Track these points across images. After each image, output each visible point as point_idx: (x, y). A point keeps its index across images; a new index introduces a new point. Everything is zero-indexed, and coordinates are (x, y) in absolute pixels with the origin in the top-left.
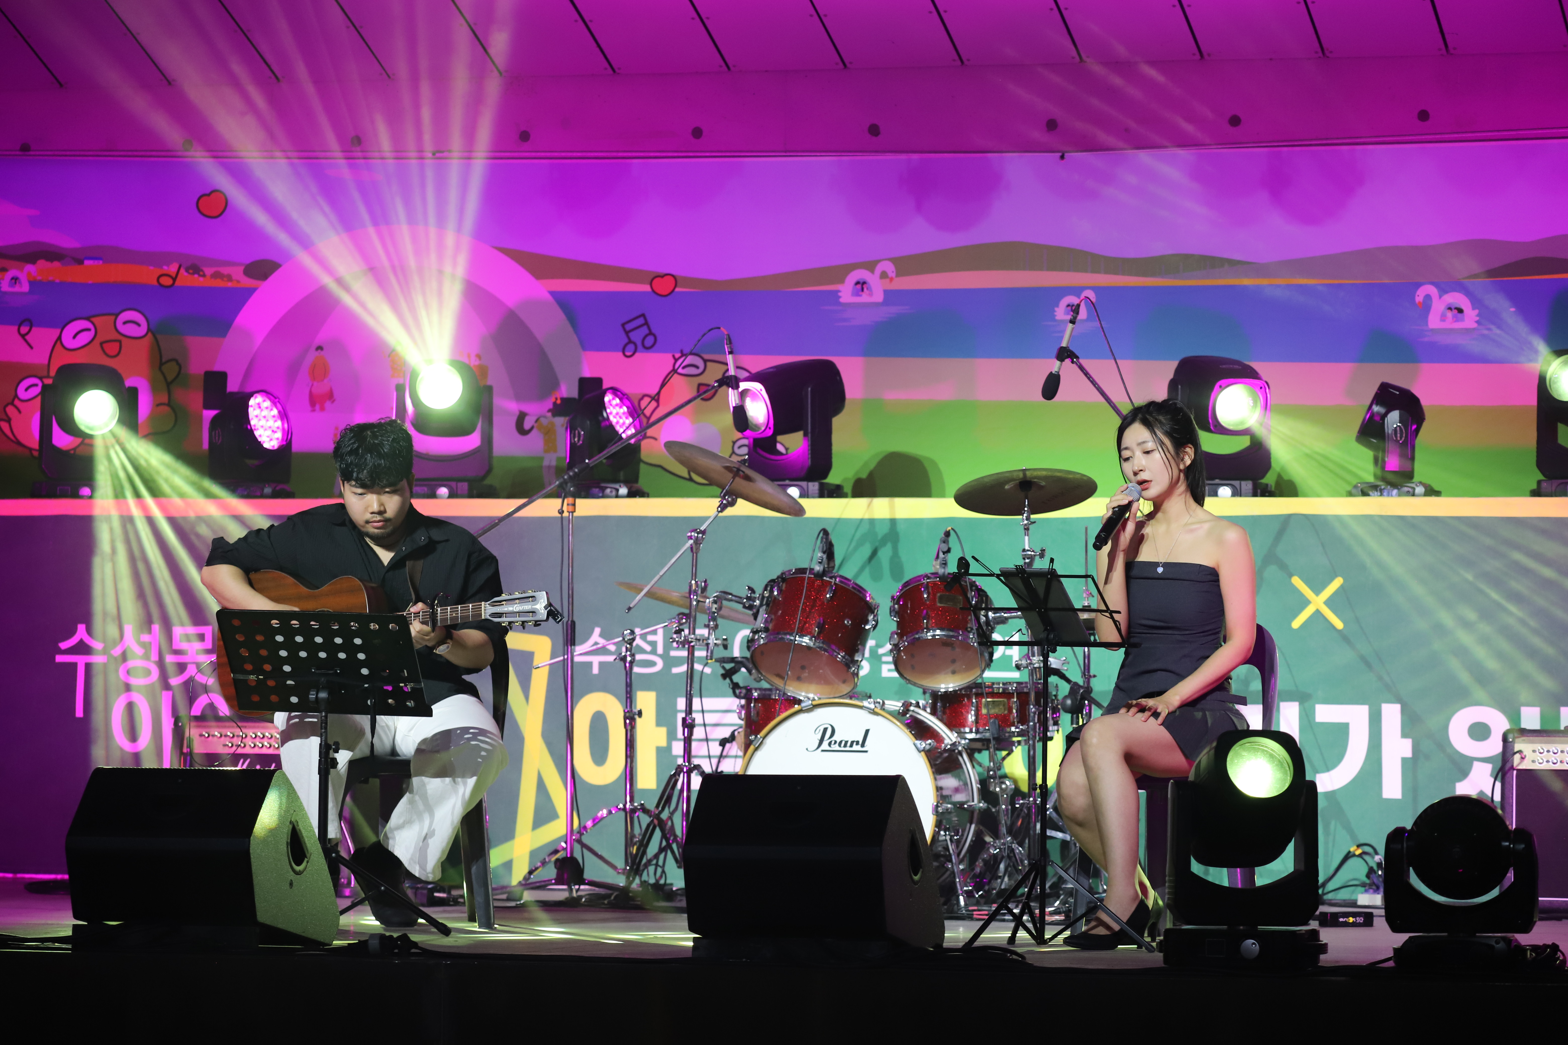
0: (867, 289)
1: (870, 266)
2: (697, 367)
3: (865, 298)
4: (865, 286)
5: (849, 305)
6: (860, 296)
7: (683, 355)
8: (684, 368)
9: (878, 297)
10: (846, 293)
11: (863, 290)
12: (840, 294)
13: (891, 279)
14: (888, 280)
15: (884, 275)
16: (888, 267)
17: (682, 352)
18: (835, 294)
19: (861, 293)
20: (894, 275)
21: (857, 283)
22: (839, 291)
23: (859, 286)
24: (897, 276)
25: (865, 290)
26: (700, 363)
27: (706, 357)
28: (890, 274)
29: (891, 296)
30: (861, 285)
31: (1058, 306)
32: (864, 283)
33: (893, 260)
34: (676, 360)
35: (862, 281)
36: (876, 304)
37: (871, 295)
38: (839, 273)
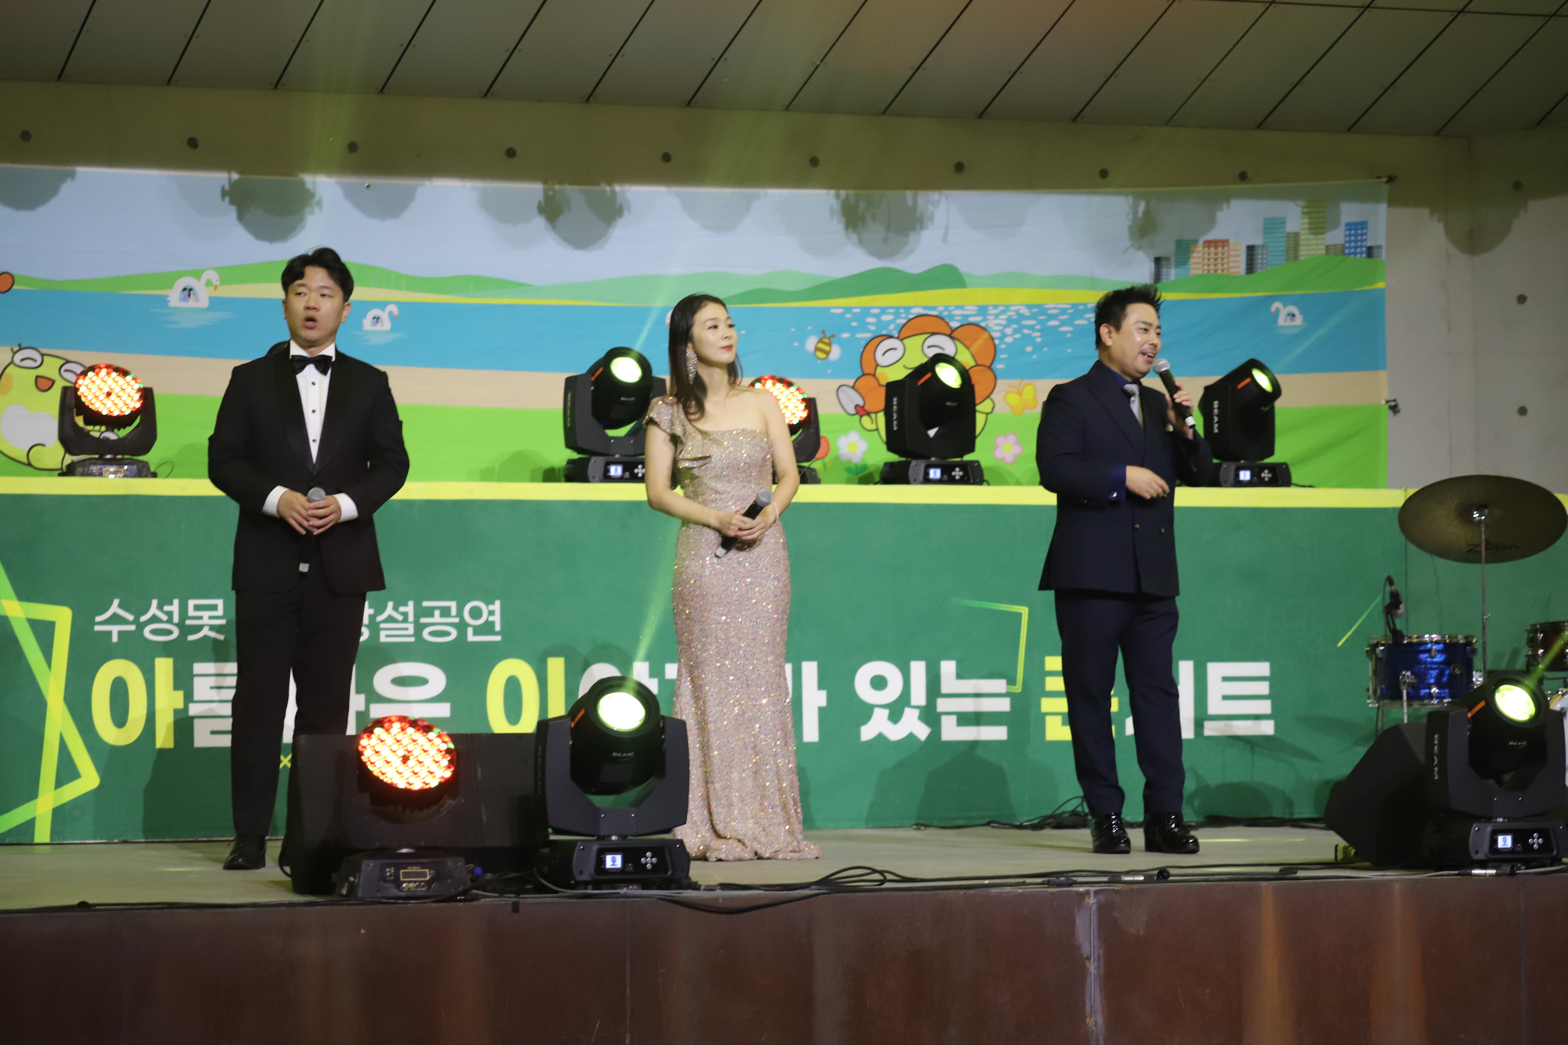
0: (194, 295)
1: (197, 274)
2: (35, 361)
3: (191, 303)
4: (191, 292)
5: (176, 308)
6: (188, 301)
7: (21, 349)
8: (22, 360)
9: (204, 303)
10: (174, 298)
11: (189, 296)
12: (169, 299)
13: (216, 287)
14: (212, 288)
15: (209, 283)
16: (211, 275)
17: (20, 345)
18: (164, 300)
19: (187, 298)
20: (218, 283)
21: (185, 289)
22: (167, 296)
23: (186, 292)
24: (221, 284)
25: (192, 296)
26: (38, 358)
27: (44, 351)
28: (215, 283)
29: (216, 303)
30: (188, 291)
31: (365, 317)
32: (190, 290)
33: (218, 269)
34: (15, 353)
35: (188, 288)
36: (202, 310)
37: (197, 300)
38: (168, 280)
